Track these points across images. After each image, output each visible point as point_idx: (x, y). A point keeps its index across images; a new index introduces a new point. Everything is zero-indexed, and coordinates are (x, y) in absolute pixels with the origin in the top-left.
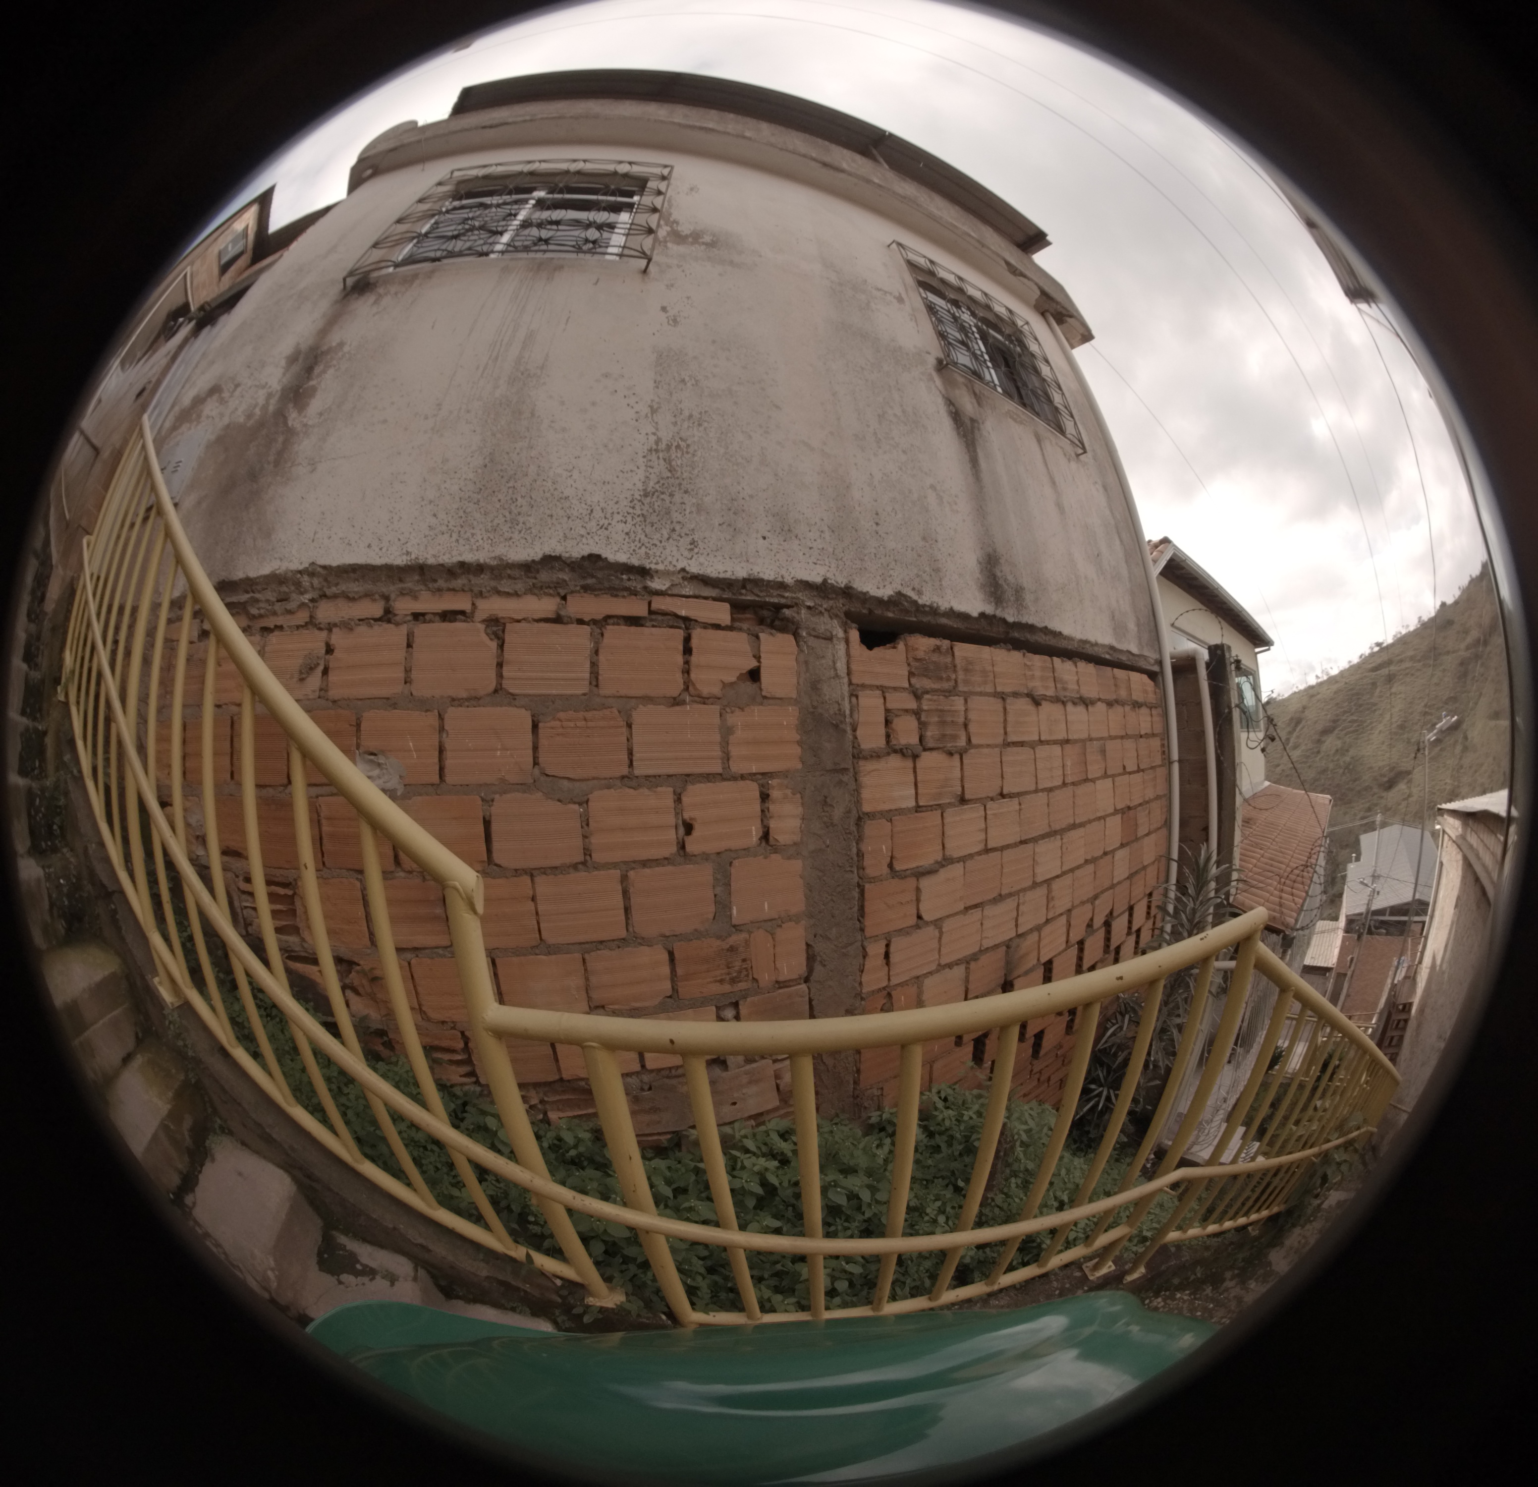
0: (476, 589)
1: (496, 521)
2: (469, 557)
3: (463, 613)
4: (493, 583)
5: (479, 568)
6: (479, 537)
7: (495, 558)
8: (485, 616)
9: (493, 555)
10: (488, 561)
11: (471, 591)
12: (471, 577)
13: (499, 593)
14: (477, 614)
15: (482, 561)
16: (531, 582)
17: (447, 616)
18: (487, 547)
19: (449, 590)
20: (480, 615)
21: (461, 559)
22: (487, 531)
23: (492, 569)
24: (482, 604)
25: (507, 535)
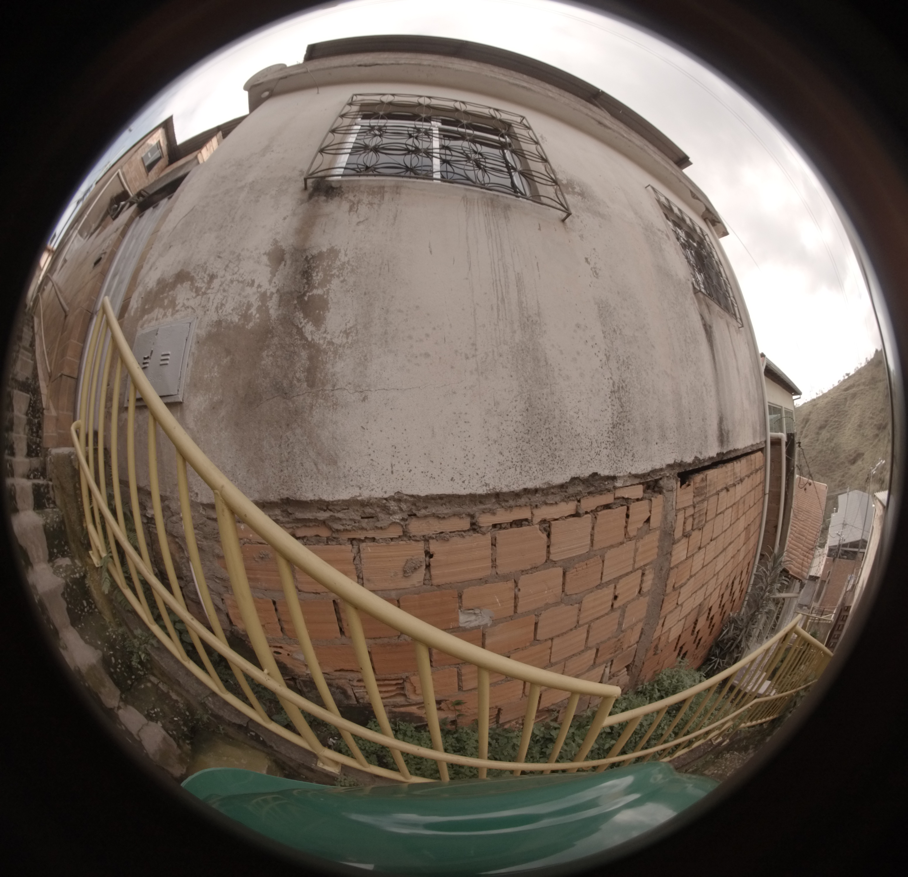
0: (534, 504)
1: (543, 456)
2: (530, 485)
3: (526, 520)
4: (543, 499)
5: (536, 491)
6: (534, 470)
7: (545, 483)
8: (539, 520)
9: (544, 481)
10: (541, 486)
11: (531, 505)
12: (530, 496)
13: (546, 504)
14: (534, 520)
15: (538, 487)
16: (564, 494)
17: (518, 523)
18: (540, 476)
19: (517, 506)
20: (536, 520)
21: (525, 487)
22: (539, 464)
23: (543, 490)
24: (536, 512)
25: (551, 466)
